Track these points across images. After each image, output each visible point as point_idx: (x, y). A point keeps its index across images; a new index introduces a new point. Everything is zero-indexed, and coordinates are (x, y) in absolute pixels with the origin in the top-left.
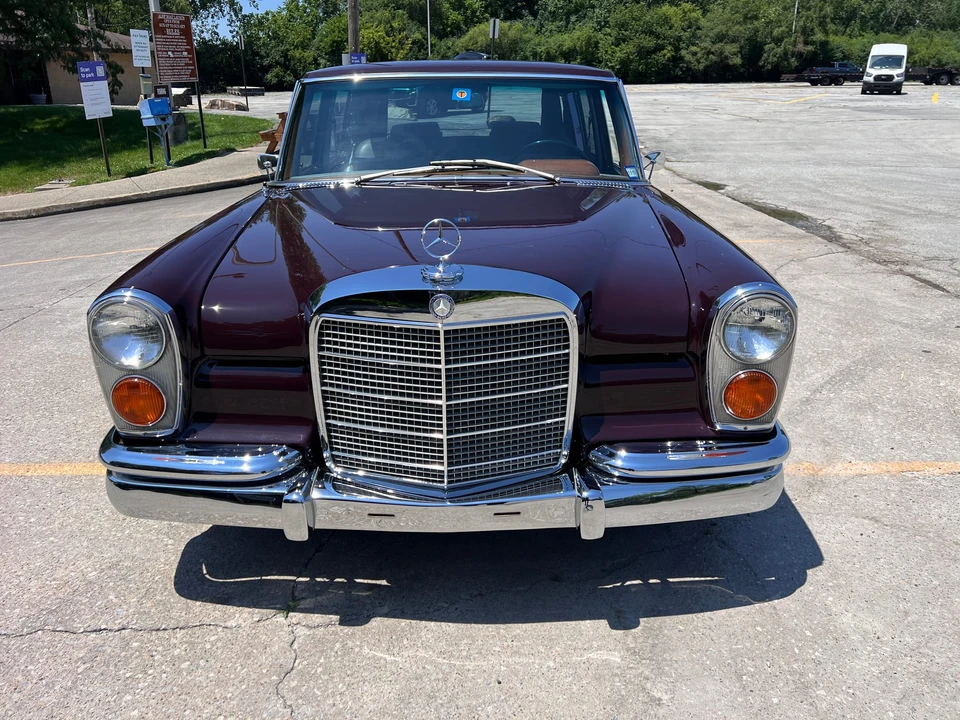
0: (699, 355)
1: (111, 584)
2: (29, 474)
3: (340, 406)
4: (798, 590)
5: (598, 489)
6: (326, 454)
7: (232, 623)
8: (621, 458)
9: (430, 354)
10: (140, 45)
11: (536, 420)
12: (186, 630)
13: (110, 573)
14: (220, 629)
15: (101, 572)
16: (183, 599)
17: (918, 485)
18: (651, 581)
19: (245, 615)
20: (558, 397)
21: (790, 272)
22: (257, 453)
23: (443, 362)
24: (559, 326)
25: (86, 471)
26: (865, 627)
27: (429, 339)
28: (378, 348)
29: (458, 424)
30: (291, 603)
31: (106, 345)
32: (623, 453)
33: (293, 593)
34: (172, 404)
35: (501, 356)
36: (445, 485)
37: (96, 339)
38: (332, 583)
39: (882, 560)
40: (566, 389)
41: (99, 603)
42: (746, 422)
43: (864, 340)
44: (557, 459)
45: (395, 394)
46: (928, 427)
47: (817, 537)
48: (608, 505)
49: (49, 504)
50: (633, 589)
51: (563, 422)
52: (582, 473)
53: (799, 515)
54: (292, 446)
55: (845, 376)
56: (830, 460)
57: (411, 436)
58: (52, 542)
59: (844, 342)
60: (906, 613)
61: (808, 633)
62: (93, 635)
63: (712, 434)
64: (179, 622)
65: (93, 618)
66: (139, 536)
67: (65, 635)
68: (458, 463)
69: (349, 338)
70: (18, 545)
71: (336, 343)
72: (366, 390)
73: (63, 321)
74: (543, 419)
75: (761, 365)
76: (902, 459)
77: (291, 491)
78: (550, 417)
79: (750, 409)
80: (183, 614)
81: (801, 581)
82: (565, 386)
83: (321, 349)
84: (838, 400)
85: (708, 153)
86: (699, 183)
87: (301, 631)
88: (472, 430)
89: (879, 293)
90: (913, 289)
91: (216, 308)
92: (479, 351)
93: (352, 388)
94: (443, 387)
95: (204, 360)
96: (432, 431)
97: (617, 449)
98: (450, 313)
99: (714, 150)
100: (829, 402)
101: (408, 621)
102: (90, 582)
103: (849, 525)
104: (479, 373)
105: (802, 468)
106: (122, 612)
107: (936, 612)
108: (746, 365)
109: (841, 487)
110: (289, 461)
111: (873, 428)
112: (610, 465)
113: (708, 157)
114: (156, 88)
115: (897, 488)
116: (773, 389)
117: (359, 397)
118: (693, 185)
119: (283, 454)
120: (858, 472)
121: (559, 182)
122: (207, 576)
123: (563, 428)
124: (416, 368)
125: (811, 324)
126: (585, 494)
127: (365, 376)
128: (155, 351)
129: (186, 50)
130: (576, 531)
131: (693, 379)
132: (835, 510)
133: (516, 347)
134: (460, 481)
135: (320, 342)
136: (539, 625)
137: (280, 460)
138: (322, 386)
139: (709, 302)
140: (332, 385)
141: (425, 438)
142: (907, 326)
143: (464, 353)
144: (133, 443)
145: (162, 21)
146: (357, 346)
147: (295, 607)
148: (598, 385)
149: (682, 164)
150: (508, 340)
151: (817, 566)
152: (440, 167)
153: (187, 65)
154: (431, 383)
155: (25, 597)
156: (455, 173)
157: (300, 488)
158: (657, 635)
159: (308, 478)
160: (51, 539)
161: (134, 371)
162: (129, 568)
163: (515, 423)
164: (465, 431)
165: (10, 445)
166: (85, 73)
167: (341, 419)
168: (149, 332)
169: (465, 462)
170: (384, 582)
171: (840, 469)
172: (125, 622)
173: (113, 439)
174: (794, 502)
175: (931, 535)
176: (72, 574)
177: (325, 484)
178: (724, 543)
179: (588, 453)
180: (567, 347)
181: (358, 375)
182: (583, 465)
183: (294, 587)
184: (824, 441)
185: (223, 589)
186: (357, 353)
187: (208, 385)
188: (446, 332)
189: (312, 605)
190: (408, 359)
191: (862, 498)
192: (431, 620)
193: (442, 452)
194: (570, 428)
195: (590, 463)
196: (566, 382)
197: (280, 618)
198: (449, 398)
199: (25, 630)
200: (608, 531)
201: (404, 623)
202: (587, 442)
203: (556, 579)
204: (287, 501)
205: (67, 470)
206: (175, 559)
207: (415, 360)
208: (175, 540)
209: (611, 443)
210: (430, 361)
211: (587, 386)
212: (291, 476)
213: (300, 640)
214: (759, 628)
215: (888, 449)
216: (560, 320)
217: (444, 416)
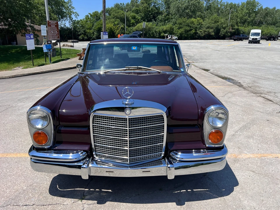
0: (201, 125)
1: (30, 191)
2: (7, 157)
3: (98, 140)
4: (231, 193)
5: (172, 164)
6: (94, 153)
7: (65, 203)
8: (179, 155)
9: (124, 125)
10: (44, 30)
11: (155, 144)
12: (52, 206)
13: (30, 187)
14: (62, 205)
15: (27, 187)
16: (51, 196)
17: (266, 161)
18: (188, 190)
19: (69, 201)
20: (161, 137)
21: (228, 96)
22: (74, 153)
23: (128, 127)
24: (161, 117)
25: (24, 156)
26: (251, 205)
27: (124, 121)
28: (110, 123)
29: (132, 145)
30: (83, 197)
31: (32, 122)
32: (180, 153)
33: (84, 194)
34: (50, 138)
35: (145, 125)
36: (128, 163)
37: (29, 120)
38: (95, 191)
39: (256, 184)
40: (163, 135)
41: (27, 197)
42: (215, 144)
43: (250, 116)
44: (161, 155)
45: (114, 136)
46: (269, 143)
47: (237, 177)
48: (176, 169)
49: (13, 166)
50: (183, 193)
51: (163, 144)
52: (168, 159)
53: (232, 170)
54: (84, 151)
55: (245, 128)
56: (241, 153)
57: (118, 149)
58: (14, 178)
59: (244, 117)
60: (263, 201)
61: (234, 207)
62: (25, 207)
63: (205, 148)
64: (50, 203)
65: (25, 201)
66: (39, 176)
67: (17, 206)
68: (132, 156)
69: (101, 120)
70: (3, 179)
71: (97, 121)
72: (106, 135)
73: (19, 110)
74: (157, 143)
75: (219, 128)
76: (261, 153)
77: (84, 164)
78: (159, 143)
79: (216, 141)
80: (51, 200)
81: (232, 190)
82: (163, 134)
83: (93, 123)
84: (242, 135)
85: (205, 60)
86: (202, 69)
87: (86, 206)
88: (136, 147)
89: (254, 103)
90: (264, 101)
91: (64, 111)
92: (138, 124)
93: (102, 134)
94: (128, 134)
95: (60, 126)
96: (124, 147)
97: (178, 152)
98: (130, 113)
99: (206, 60)
100: (240, 135)
101: (117, 203)
102: (24, 190)
103: (246, 173)
104: (138, 130)
105: (232, 155)
106: (33, 200)
107: (271, 200)
108: (215, 128)
109: (244, 161)
110: (83, 155)
111: (253, 143)
112: (176, 157)
113: (205, 61)
114: (48, 41)
115: (260, 162)
116: (222, 135)
117: (104, 137)
118: (201, 70)
119: (82, 153)
120: (248, 157)
121: (161, 73)
122: (58, 189)
123: (162, 146)
124: (120, 129)
125: (234, 112)
126: (169, 166)
127: (106, 131)
128: (46, 123)
129: (57, 31)
130: (166, 177)
131: (200, 132)
132: (242, 168)
133: (149, 123)
134: (133, 161)
135: (93, 121)
136: (156, 204)
137: (81, 155)
138: (93, 134)
139: (204, 110)
140: (96, 133)
141: (122, 149)
142: (262, 112)
143: (134, 125)
144: (38, 150)
145: (50, 23)
146: (103, 122)
147: (84, 198)
148: (173, 133)
149: (197, 64)
150: (147, 121)
151: (237, 186)
152: (128, 68)
153: (57, 35)
154: (124, 133)
155: (5, 194)
156: (132, 70)
157: (87, 163)
158: (190, 207)
159: (89, 160)
160: (13, 177)
161: (40, 129)
162: (36, 186)
163: (149, 145)
164: (134, 147)
165: (2, 148)
166: (28, 37)
167: (98, 143)
168: (44, 118)
169: (134, 156)
170: (110, 191)
171: (243, 156)
172: (34, 203)
173: (33, 148)
174: (230, 166)
175: (270, 176)
176: (19, 188)
177: (94, 162)
178: (210, 179)
179: (170, 153)
180: (164, 123)
181: (104, 131)
182: (168, 157)
183: (84, 192)
184: (238, 147)
185: (63, 192)
186: (103, 124)
187: (60, 133)
188: (129, 119)
189: (89, 198)
190: (118, 126)
191: (250, 165)
192: (124, 202)
193: (127, 153)
194: (165, 145)
195: (170, 156)
196: (163, 132)
197: (80, 202)
198: (129, 138)
199: (5, 205)
200: (175, 176)
201: (116, 203)
202: (169, 150)
203: (161, 190)
204: (82, 167)
205: (18, 155)
206: (49, 183)
207: (120, 126)
208: (49, 177)
209: (176, 150)
210: (124, 127)
211: (169, 133)
212: (84, 160)
213: (85, 209)
214: (220, 205)
215: (257, 150)
216: (161, 115)
217: (128, 143)
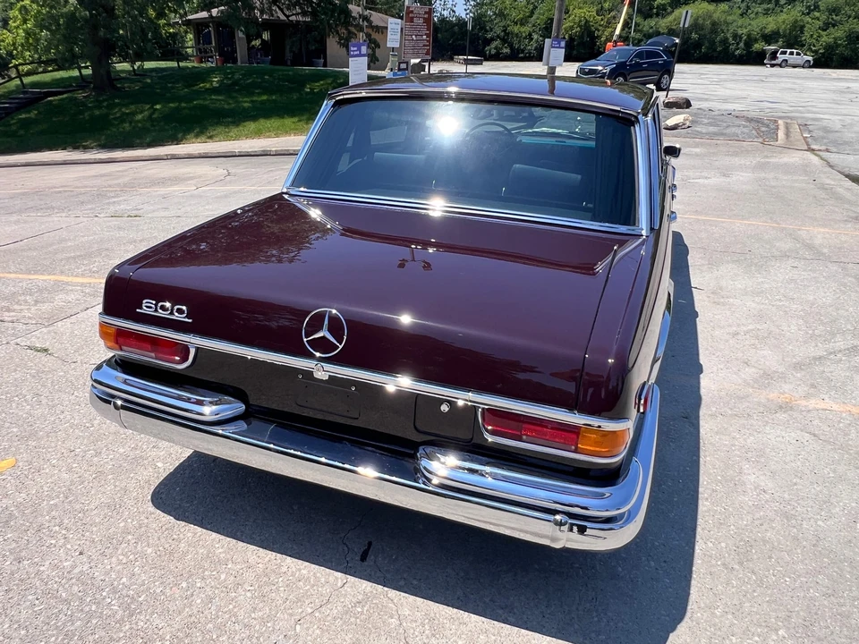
10: (394, 30)
86: (847, 176)
114: (400, 63)
118: (840, 177)
129: (426, 34)
145: (412, 12)
153: (424, 46)
166: (354, 51)
